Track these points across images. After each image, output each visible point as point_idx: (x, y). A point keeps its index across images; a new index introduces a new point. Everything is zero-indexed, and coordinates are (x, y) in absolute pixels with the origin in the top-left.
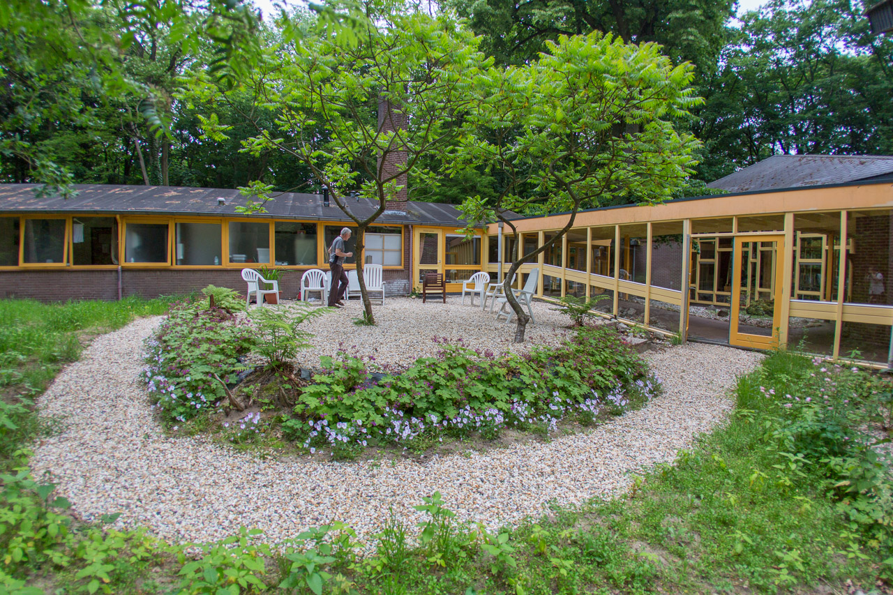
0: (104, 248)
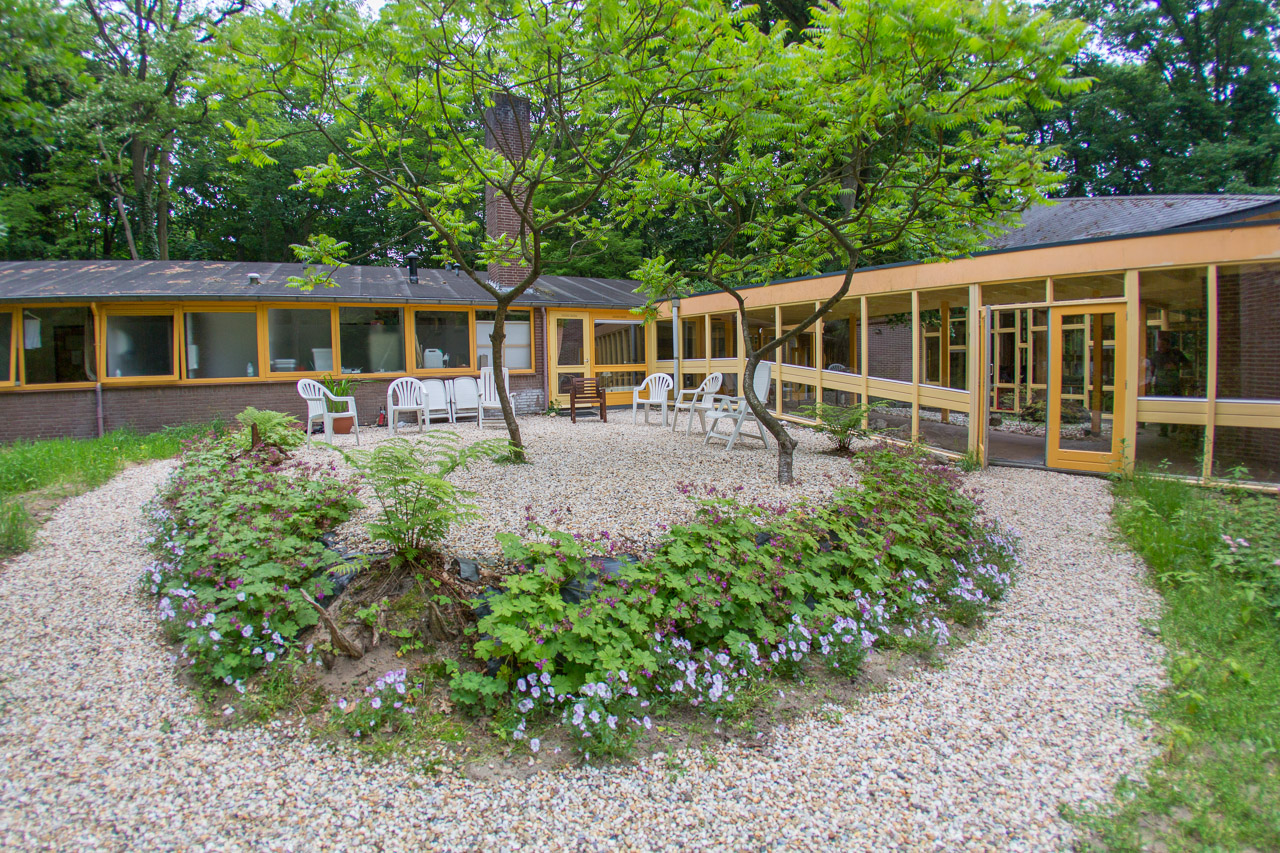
0: (75, 356)
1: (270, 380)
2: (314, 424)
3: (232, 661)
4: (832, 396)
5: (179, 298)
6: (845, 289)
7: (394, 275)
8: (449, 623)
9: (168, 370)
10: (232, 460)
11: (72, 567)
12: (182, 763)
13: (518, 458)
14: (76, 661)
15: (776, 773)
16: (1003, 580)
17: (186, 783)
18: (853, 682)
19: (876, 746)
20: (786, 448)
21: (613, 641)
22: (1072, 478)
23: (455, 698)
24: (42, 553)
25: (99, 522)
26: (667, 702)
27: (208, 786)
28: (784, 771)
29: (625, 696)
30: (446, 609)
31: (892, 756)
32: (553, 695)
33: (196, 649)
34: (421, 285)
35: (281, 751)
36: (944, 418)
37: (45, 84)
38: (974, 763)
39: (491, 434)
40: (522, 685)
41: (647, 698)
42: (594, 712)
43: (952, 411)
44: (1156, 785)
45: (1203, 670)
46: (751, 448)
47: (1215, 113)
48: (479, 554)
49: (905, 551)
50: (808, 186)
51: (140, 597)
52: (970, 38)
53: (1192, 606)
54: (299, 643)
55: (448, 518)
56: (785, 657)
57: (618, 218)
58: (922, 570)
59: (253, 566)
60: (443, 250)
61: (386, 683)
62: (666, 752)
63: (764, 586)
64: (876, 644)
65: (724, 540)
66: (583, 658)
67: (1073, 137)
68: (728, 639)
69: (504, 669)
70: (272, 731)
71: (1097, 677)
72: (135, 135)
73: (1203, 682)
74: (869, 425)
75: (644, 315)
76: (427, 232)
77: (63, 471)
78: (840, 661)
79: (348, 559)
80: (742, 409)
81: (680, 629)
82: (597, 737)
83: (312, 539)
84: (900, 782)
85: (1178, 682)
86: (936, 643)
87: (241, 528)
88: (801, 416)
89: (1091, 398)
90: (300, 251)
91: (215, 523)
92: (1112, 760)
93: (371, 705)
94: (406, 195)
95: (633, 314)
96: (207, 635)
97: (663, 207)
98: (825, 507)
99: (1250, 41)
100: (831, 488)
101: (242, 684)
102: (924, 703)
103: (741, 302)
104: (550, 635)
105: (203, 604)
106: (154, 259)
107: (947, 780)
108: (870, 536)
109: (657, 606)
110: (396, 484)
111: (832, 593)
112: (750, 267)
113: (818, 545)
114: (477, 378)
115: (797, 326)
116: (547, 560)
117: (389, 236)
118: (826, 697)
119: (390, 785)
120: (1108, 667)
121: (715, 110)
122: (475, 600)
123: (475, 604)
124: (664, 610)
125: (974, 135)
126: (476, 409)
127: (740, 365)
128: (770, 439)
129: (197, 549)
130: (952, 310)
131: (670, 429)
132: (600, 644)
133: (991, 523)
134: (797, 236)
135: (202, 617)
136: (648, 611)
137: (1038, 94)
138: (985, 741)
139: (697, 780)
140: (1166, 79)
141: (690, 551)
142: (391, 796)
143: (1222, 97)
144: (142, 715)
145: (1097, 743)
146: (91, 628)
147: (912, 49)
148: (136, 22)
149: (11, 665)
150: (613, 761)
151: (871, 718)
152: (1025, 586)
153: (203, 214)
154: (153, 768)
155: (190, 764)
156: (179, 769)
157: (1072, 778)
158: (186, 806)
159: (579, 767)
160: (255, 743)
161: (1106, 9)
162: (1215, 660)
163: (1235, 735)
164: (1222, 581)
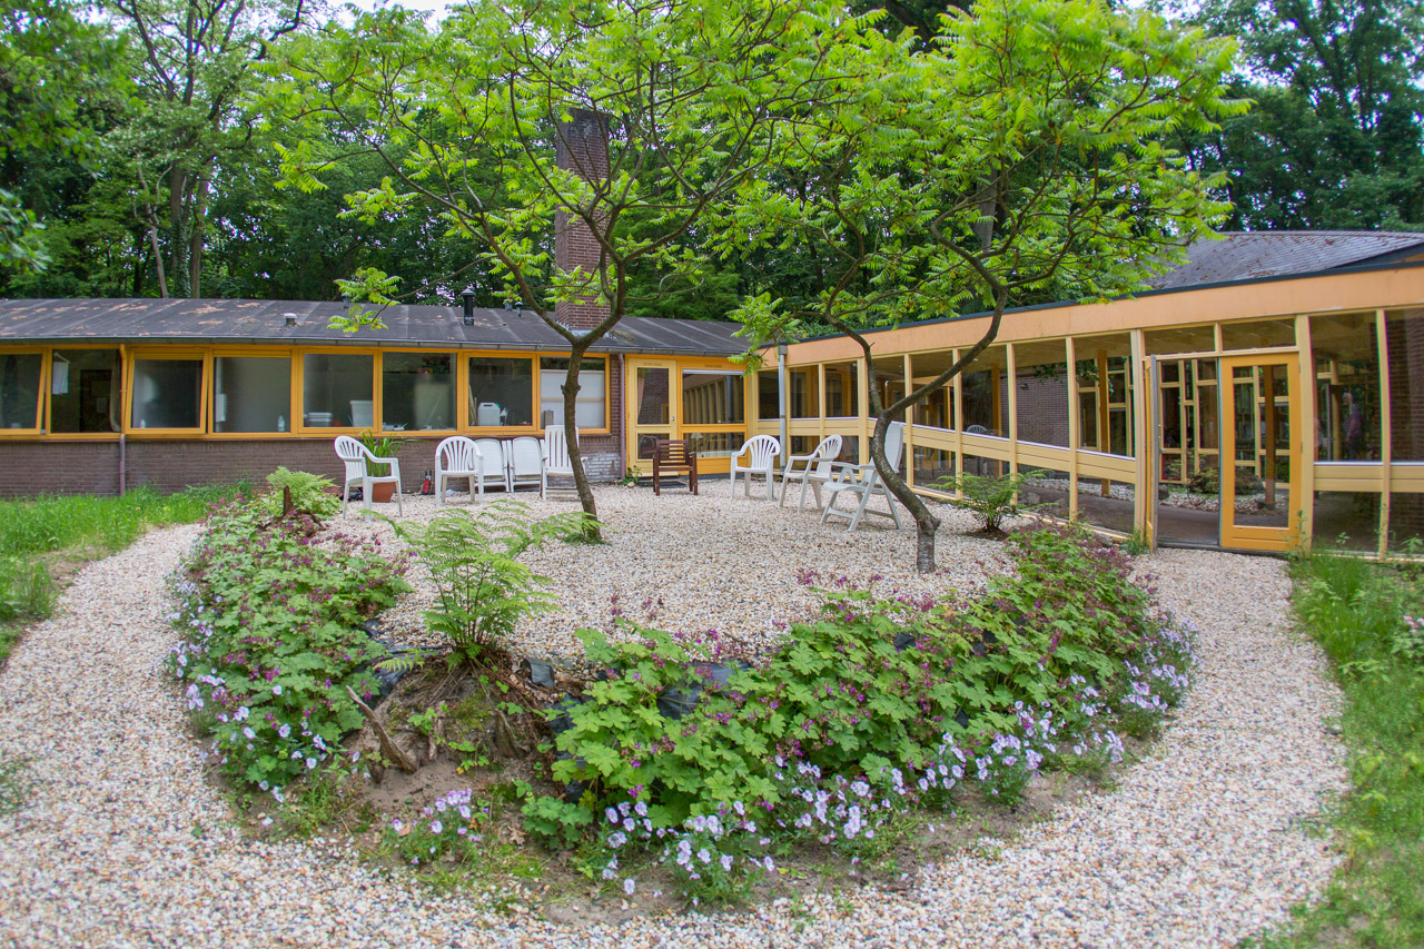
0: (100, 405)
1: (303, 437)
2: (352, 490)
3: (267, 764)
4: (975, 462)
5: (210, 341)
6: (992, 334)
7: (446, 316)
8: (520, 737)
9: (194, 423)
10: (262, 528)
11: (94, 641)
12: (217, 873)
13: (593, 536)
14: (100, 747)
15: (924, 918)
16: (1180, 683)
17: (224, 896)
18: (1013, 811)
19: (1041, 883)
20: (927, 528)
21: (723, 766)
22: (1247, 559)
23: (528, 827)
24: (64, 622)
25: (121, 592)
26: (789, 839)
27: (247, 903)
28: (933, 916)
29: (740, 831)
30: (516, 720)
31: (1058, 893)
32: (650, 829)
33: (228, 746)
34: (478, 327)
35: (326, 873)
36: (1105, 491)
37: (91, 112)
38: (1149, 893)
39: (557, 508)
40: (612, 815)
41: (767, 835)
42: (703, 850)
43: (1114, 482)
44: (1334, 900)
45: (1385, 767)
46: (880, 528)
47: (1364, 142)
48: (552, 653)
49: (1072, 653)
50: (942, 211)
51: (165, 680)
52: (1120, 52)
53: (1373, 700)
54: (344, 750)
55: (516, 609)
56: (934, 785)
57: (715, 248)
58: (1092, 674)
59: (289, 655)
60: (506, 285)
61: (447, 804)
62: (791, 897)
63: (910, 699)
64: (1042, 766)
65: (859, 643)
66: (687, 786)
67: (1224, 164)
68: (865, 764)
69: (588, 795)
70: (316, 848)
71: (1278, 787)
72: (176, 162)
73: (1384, 781)
74: (1019, 499)
75: (745, 364)
76: (487, 265)
77: (85, 531)
78: (999, 787)
79: (397, 653)
80: (869, 479)
81: (806, 752)
82: (708, 880)
83: (354, 626)
84: (1068, 921)
85: (1360, 783)
86: (1109, 761)
87: (275, 609)
88: (937, 488)
89: (1262, 463)
90: (346, 286)
91: (245, 601)
92: (1293, 875)
93: (430, 828)
94: (469, 222)
95: (731, 363)
96: (240, 731)
97: (769, 235)
98: (976, 602)
99: (1388, 67)
100: (983, 577)
101: (280, 792)
102: (1095, 831)
103: (867, 348)
104: (645, 756)
105: (234, 694)
106: (185, 297)
107: (1120, 914)
108: (1032, 635)
109: (777, 724)
110: (456, 564)
111: (988, 707)
112: (874, 307)
113: (971, 648)
114: (540, 438)
115: (933, 379)
116: (640, 664)
117: (439, 270)
118: (981, 830)
119: (456, 922)
120: (1290, 774)
121: (831, 124)
122: (550, 710)
123: (551, 715)
124: (786, 728)
125: (1129, 158)
126: (539, 477)
127: (862, 426)
128: (905, 517)
129: (226, 631)
130: (1109, 360)
131: (777, 504)
132: (708, 768)
133: (1164, 616)
134: (930, 270)
135: (232, 712)
136: (767, 729)
137: (1195, 115)
138: (1162, 869)
139: (829, 929)
140: (1312, 104)
141: (816, 656)
142: (458, 935)
143: (1369, 125)
144: (171, 816)
145: (1279, 859)
146: (114, 711)
147: (1057, 62)
148: (186, 46)
149: (35, 742)
150: (725, 907)
151: (1034, 852)
152: (1203, 688)
153: (237, 248)
154: (186, 875)
155: (226, 876)
156: (215, 880)
157: (1252, 899)
158: (225, 922)
159: (684, 913)
160: (296, 860)
161: (1244, 27)
162: (1396, 755)
163: (1412, 834)
164: (1401, 668)
